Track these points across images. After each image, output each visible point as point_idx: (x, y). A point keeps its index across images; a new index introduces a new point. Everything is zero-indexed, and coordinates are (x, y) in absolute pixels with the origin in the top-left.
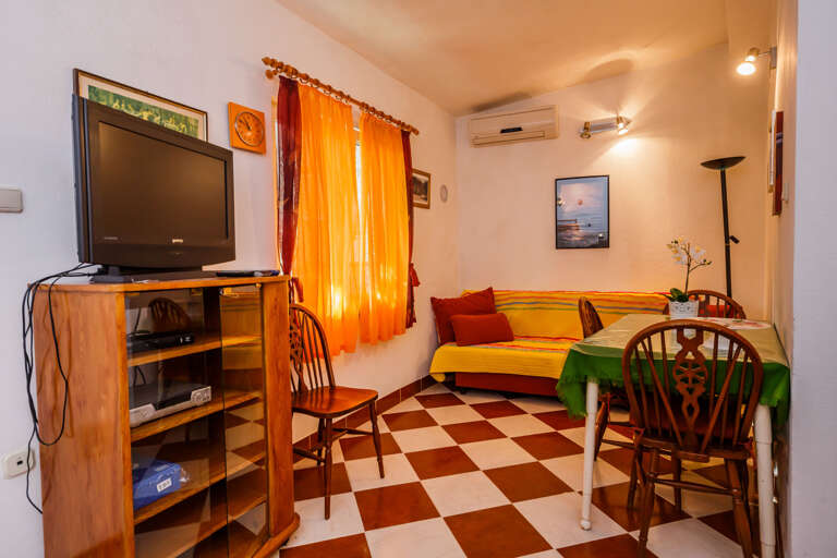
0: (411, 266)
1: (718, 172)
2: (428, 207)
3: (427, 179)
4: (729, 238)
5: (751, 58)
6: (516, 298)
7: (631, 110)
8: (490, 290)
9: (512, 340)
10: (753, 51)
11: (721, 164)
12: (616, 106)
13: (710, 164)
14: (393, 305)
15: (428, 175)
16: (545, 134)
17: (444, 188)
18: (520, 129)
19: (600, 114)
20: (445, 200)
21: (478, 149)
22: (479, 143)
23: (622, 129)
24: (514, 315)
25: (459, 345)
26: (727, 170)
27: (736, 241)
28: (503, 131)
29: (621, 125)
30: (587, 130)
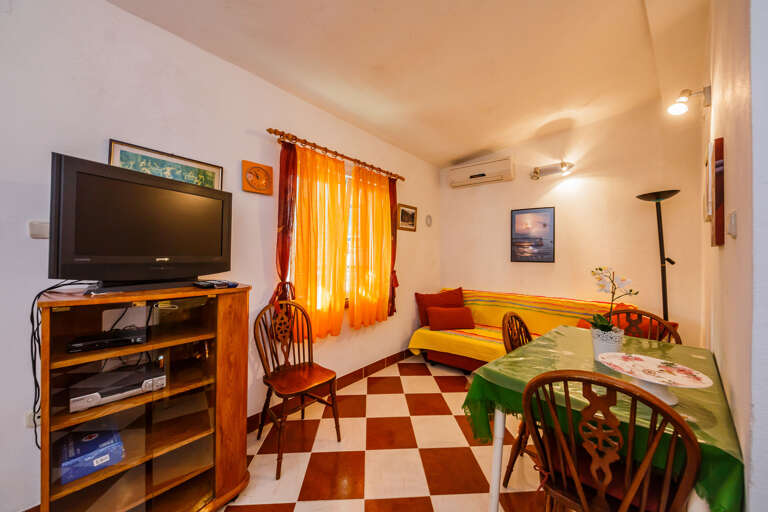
0: (393, 272)
1: (654, 203)
2: (415, 230)
3: (413, 211)
4: (664, 260)
5: (684, 99)
6: (479, 297)
7: (573, 157)
8: (460, 289)
9: (473, 328)
10: (684, 92)
11: (657, 197)
12: (561, 155)
13: (645, 197)
14: (375, 301)
15: (415, 209)
16: (503, 178)
17: (429, 217)
18: (483, 175)
19: (546, 161)
20: (429, 225)
21: (455, 190)
22: (454, 186)
23: (566, 172)
24: (478, 309)
25: (432, 330)
26: (662, 202)
27: (672, 263)
28: (472, 177)
29: (564, 169)
30: (537, 174)
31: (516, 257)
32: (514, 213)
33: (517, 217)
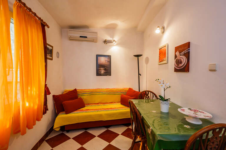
0: (46, 85)
2: (52, 59)
3: (51, 48)
4: (139, 74)
6: (84, 92)
7: (116, 38)
8: (76, 90)
10: (158, 27)
11: (138, 56)
12: (113, 37)
13: (135, 56)
15: (52, 47)
16: (94, 40)
17: (58, 53)
19: (108, 38)
20: (58, 57)
21: (70, 41)
22: (71, 39)
23: (114, 43)
27: (141, 75)
28: (81, 37)
29: (115, 42)
30: (105, 42)
31: (98, 74)
32: (98, 56)
33: (99, 58)
